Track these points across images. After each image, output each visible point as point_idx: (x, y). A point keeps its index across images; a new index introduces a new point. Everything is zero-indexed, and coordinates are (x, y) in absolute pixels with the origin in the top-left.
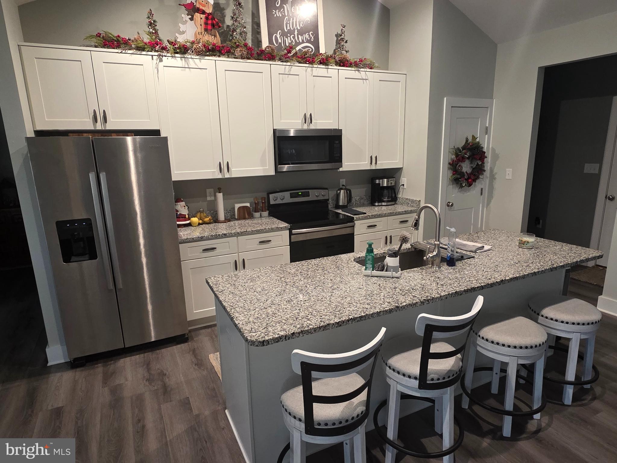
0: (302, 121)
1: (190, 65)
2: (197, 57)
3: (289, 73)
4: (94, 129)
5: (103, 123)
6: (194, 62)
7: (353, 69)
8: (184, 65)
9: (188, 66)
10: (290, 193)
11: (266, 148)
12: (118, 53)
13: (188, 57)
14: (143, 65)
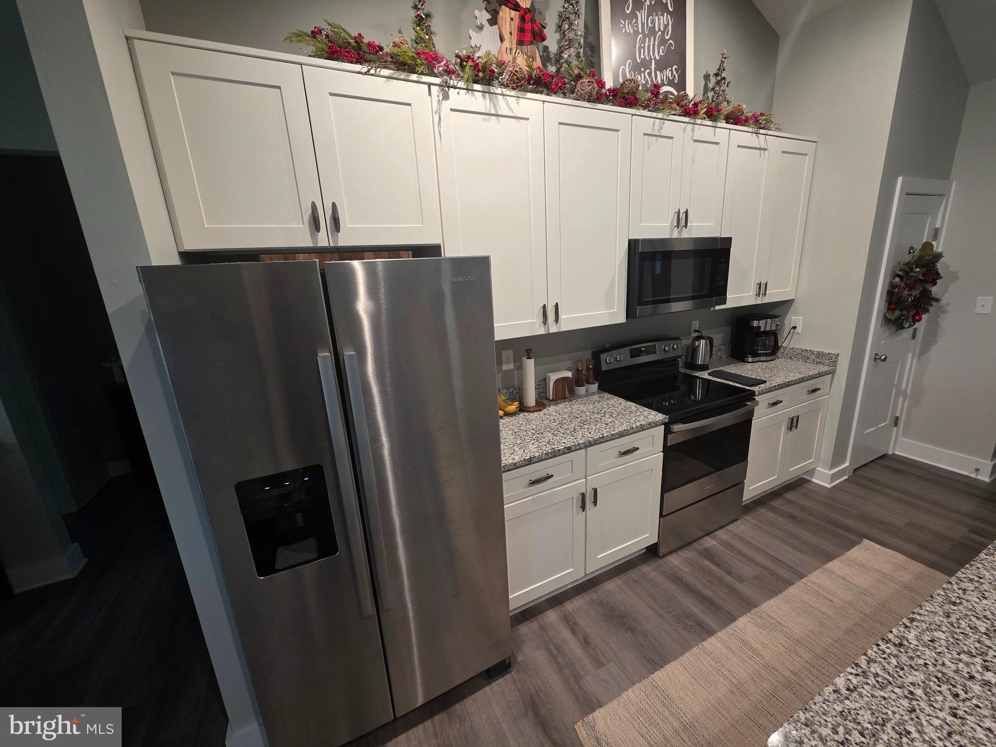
0: (672, 223)
1: (500, 109)
2: (513, 93)
3: (658, 134)
4: (312, 246)
5: (331, 233)
6: (507, 103)
7: (750, 130)
8: (488, 108)
9: (496, 110)
10: (630, 349)
11: (614, 275)
12: (361, 73)
13: (497, 92)
14: (410, 105)
